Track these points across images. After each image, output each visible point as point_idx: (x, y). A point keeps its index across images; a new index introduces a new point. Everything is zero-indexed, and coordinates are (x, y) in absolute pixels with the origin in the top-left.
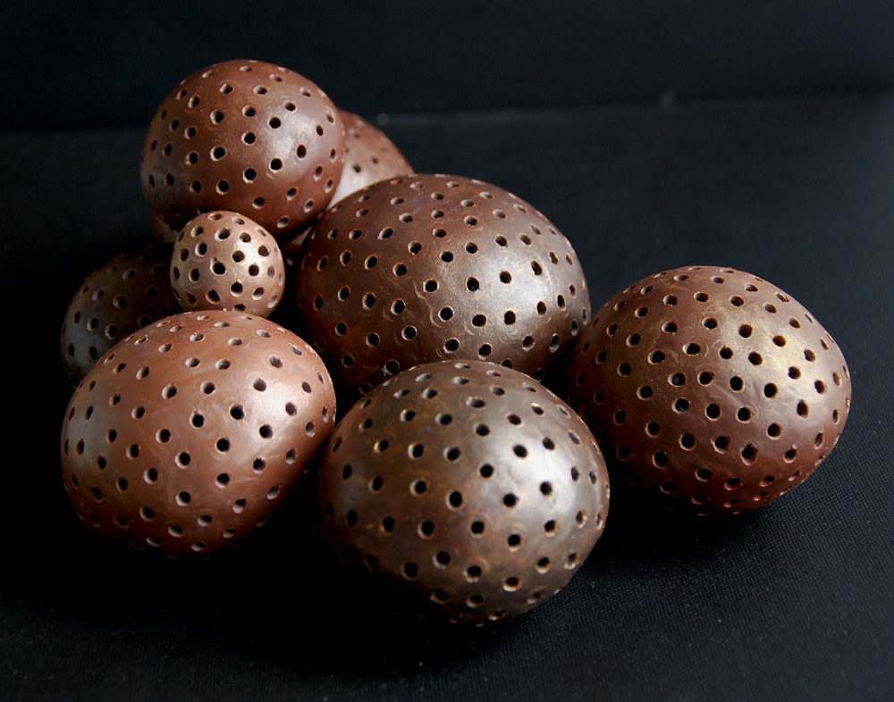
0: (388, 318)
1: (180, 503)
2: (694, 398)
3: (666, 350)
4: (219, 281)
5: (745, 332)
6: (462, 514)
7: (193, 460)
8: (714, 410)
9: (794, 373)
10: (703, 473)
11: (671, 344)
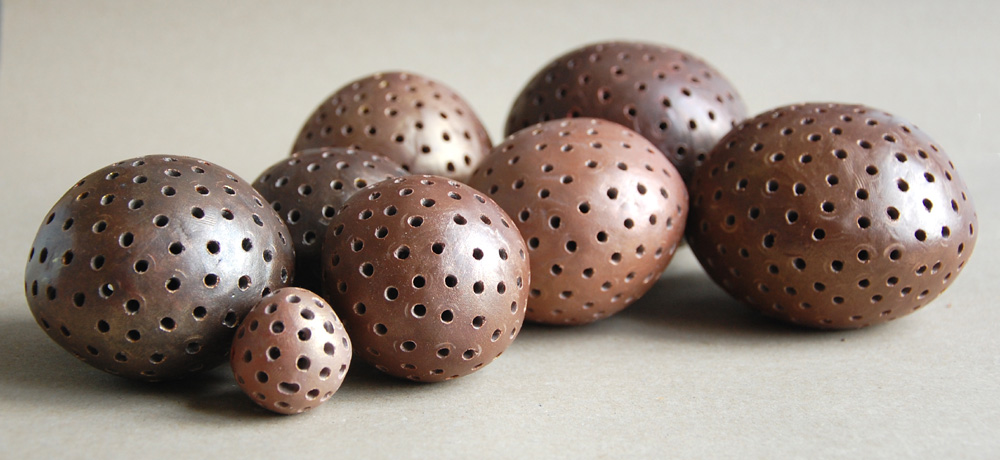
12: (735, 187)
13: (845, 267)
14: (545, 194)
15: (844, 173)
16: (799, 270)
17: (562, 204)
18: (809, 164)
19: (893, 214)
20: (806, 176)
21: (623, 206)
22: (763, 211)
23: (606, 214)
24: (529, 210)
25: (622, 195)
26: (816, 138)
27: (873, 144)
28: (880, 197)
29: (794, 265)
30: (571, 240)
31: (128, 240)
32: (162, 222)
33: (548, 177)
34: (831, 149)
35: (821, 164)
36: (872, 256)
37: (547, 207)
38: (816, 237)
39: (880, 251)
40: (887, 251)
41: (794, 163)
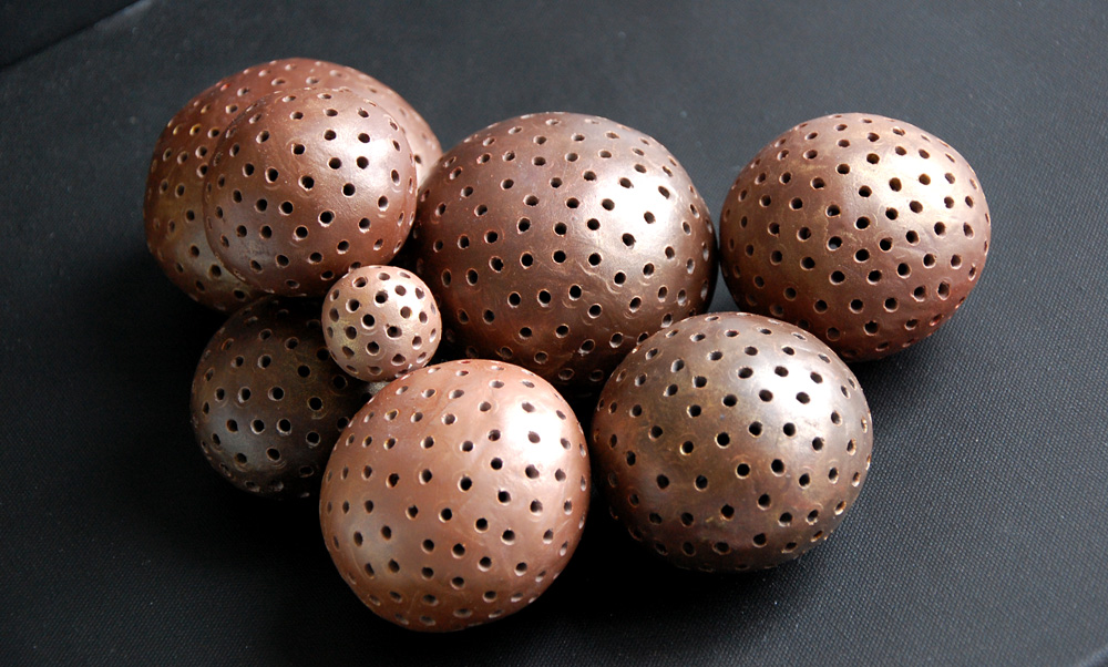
0: (571, 307)
1: (519, 574)
2: (884, 266)
3: (840, 234)
4: (400, 344)
5: (895, 185)
6: (788, 476)
7: (517, 533)
8: (903, 269)
9: (949, 202)
10: (910, 323)
11: (841, 226)
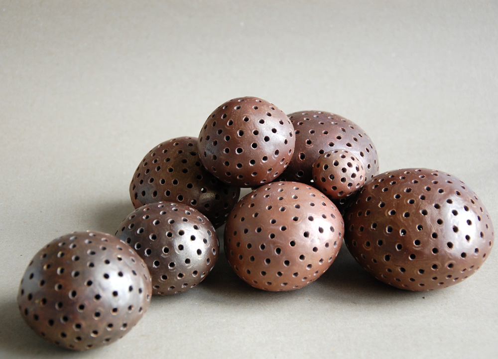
6: (76, 300)
12: (370, 227)
13: (425, 272)
14: (273, 236)
15: (426, 223)
16: (402, 273)
17: (281, 242)
18: (408, 218)
19: (450, 245)
20: (406, 225)
21: (312, 241)
22: (384, 243)
23: (304, 246)
24: (265, 244)
25: (311, 235)
26: (412, 202)
27: (441, 205)
28: (444, 237)
29: (400, 270)
30: (286, 260)
31: (74, 294)
32: (90, 283)
33: (273, 227)
34: (419, 209)
35: (414, 218)
36: (439, 267)
37: (274, 243)
38: (411, 258)
39: (443, 265)
40: (446, 265)
41: (400, 217)
